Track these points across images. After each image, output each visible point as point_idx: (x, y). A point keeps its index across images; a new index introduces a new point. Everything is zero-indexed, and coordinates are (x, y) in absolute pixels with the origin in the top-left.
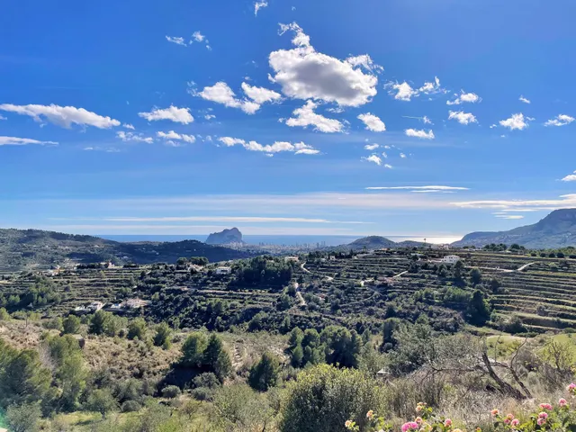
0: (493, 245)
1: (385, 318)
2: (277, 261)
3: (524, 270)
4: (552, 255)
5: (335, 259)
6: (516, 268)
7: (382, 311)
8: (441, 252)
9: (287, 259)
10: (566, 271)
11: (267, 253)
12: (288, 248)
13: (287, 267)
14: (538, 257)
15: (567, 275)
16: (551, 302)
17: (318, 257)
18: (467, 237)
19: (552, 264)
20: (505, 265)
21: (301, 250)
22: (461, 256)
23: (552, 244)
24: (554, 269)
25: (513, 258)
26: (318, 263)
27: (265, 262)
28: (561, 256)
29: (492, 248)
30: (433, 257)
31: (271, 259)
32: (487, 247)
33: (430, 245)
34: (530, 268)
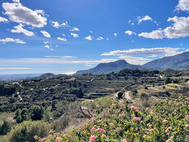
0: (84, 74)
1: (52, 100)
2: (9, 84)
3: (92, 81)
4: (99, 76)
5: (34, 82)
6: (90, 80)
7: (52, 98)
8: (70, 77)
9: (14, 83)
10: (102, 80)
11: (5, 82)
12: (14, 79)
13: (14, 87)
14: (96, 77)
15: (103, 81)
16: (99, 89)
17: (27, 82)
18: (77, 72)
19: (99, 78)
20: (88, 79)
21: (20, 80)
22: (76, 78)
23: (99, 73)
24: (100, 80)
25: (90, 77)
26: (27, 84)
27: (4, 85)
28: (101, 76)
29: (84, 75)
30: (68, 79)
31: (6, 84)
32: (83, 75)
33: (67, 75)
34: (94, 80)
